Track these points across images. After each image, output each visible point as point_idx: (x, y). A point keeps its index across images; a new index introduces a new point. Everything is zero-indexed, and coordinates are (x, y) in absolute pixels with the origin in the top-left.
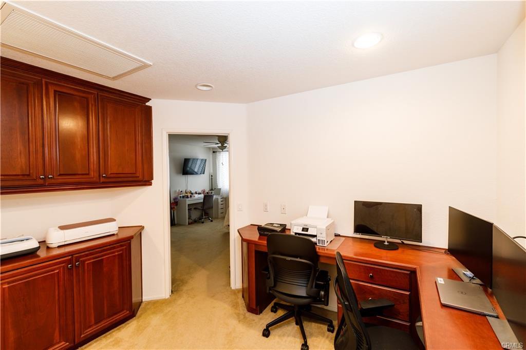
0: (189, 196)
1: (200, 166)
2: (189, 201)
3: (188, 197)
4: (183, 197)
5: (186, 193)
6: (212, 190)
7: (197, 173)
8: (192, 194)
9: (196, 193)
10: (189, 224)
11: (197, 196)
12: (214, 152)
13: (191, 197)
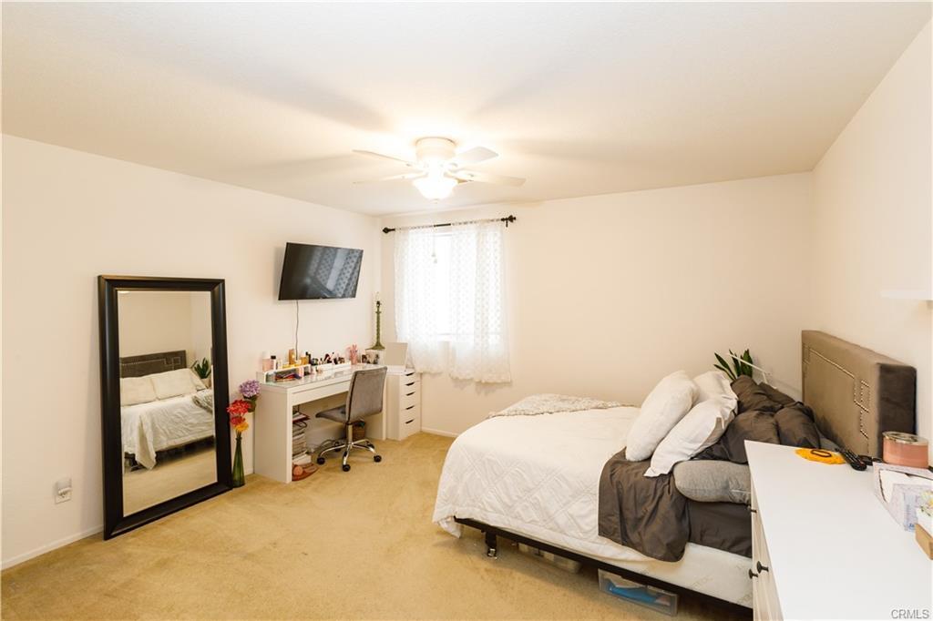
0: (301, 373)
1: (341, 273)
2: (297, 394)
3: (294, 376)
4: (279, 376)
5: (291, 361)
6: (378, 346)
7: (331, 295)
8: (312, 363)
9: (327, 359)
10: (295, 478)
11: (328, 369)
12: (386, 231)
13: (306, 374)
